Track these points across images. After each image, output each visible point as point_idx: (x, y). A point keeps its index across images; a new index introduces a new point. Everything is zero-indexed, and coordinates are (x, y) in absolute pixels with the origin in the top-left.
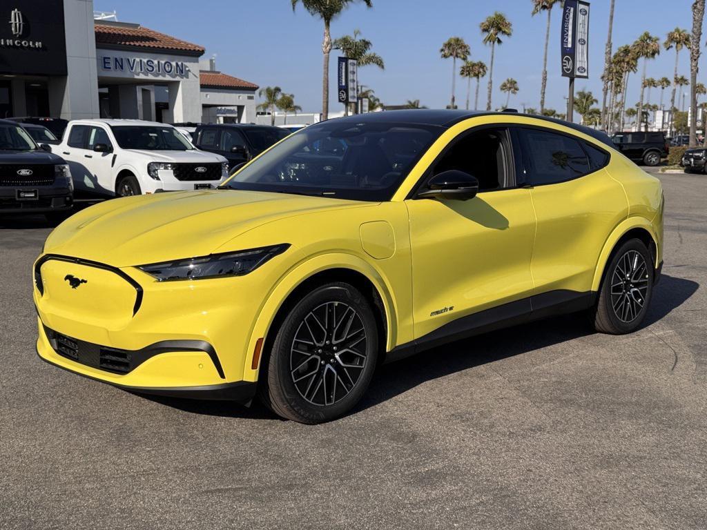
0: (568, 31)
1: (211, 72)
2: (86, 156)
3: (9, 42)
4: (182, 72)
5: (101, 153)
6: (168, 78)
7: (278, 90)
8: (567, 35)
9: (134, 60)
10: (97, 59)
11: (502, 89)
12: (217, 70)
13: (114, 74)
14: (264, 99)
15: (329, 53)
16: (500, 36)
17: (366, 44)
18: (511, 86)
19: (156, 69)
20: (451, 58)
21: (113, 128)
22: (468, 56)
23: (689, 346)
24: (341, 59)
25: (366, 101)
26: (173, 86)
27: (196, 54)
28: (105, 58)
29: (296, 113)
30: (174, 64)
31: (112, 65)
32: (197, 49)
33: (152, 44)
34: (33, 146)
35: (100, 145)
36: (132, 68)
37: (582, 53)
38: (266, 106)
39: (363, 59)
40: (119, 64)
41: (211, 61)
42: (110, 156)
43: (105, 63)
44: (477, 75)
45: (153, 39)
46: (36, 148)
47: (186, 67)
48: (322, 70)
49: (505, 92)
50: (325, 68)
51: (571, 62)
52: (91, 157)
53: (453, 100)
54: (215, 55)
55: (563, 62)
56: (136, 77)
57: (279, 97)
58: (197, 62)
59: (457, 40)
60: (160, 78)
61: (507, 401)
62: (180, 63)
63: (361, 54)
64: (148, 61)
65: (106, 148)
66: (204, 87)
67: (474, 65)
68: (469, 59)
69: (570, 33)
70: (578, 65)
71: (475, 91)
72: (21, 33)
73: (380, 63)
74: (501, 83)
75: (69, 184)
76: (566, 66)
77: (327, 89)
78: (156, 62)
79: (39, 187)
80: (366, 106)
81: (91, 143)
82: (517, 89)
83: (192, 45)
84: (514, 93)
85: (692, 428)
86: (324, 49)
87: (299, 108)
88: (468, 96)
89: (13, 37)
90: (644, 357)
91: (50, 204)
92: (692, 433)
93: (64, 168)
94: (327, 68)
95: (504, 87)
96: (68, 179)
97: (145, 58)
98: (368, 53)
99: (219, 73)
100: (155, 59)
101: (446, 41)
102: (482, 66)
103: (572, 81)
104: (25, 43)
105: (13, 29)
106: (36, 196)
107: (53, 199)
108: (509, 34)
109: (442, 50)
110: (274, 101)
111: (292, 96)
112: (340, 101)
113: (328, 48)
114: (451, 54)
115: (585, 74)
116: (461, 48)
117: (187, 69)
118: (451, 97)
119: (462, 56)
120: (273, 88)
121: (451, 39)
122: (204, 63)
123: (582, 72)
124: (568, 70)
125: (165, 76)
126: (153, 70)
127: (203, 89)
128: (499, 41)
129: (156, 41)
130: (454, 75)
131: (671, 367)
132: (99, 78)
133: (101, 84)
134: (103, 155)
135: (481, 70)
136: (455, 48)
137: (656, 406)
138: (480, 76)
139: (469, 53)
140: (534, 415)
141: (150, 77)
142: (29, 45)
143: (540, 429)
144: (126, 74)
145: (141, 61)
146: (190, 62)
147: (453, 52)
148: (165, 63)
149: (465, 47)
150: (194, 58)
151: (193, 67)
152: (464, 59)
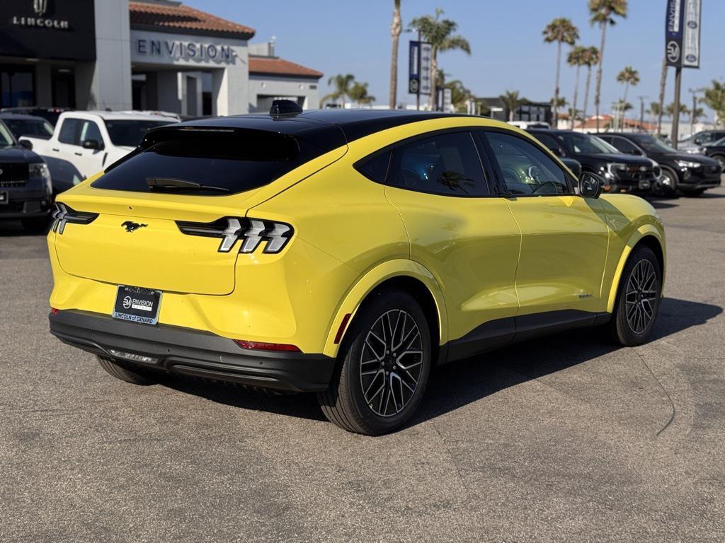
0: (674, 11)
1: (269, 57)
2: (76, 154)
3: (31, 21)
4: (229, 57)
5: (92, 151)
6: (212, 64)
7: (350, 77)
8: (674, 17)
9: (173, 44)
10: (131, 42)
11: (619, 79)
12: (276, 55)
13: (150, 59)
14: (333, 89)
15: (398, 35)
16: (613, 16)
17: (450, 25)
18: (630, 76)
19: (198, 54)
20: (556, 43)
21: (107, 122)
22: (576, 40)
23: (697, 405)
24: (413, 44)
25: (447, 92)
26: (216, 73)
27: (244, 36)
28: (140, 41)
29: (371, 105)
30: (219, 48)
31: (148, 48)
32: (246, 31)
33: (194, 25)
34: (10, 141)
35: (90, 141)
36: (171, 53)
37: (693, 39)
38: (335, 97)
39: (446, 43)
40: (156, 48)
41: (269, 44)
42: (101, 154)
43: (140, 46)
44: (588, 64)
45: (195, 20)
46: (14, 144)
47: (233, 51)
48: (390, 57)
49: (623, 83)
50: (393, 54)
51: (677, 49)
52: (80, 155)
53: (557, 91)
54: (274, 38)
55: (667, 49)
56: (176, 63)
57: (351, 85)
58: (246, 45)
59: (563, 22)
60: (203, 64)
61: (427, 467)
62: (225, 47)
63: (443, 36)
64: (189, 45)
65: (97, 145)
66: (254, 74)
67: (584, 51)
68: (578, 43)
69: (677, 14)
70: (687, 52)
71: (585, 81)
72: (44, 11)
73: (466, 48)
74: (617, 73)
75: (46, 186)
76: (670, 53)
77: (395, 79)
78: (198, 46)
79: (9, 189)
80: (447, 98)
81: (83, 138)
82: (637, 80)
83: (240, 26)
84: (633, 84)
85: (639, 510)
86: (393, 31)
87: (372, 99)
88: (576, 88)
89: (36, 16)
90: (632, 416)
91: (21, 209)
92: (636, 517)
93: (42, 167)
94: (395, 53)
95: (621, 78)
96: (45, 180)
97: (185, 41)
98: (453, 35)
99: (277, 58)
100: (197, 42)
101: (550, 22)
102: (594, 51)
103: (678, 71)
104: (49, 23)
105: (35, 7)
106: (5, 200)
107: (25, 204)
108: (624, 16)
109: (545, 33)
110: (346, 90)
111: (366, 85)
112: (410, 92)
113: (398, 30)
114: (555, 38)
115: (695, 64)
116: (568, 30)
117: (234, 54)
118: (555, 89)
119: (569, 40)
120: (344, 75)
121: (556, 21)
122: (257, 47)
123: (692, 61)
124: (673, 58)
125: (207, 62)
126: (195, 54)
127: (252, 77)
128: (612, 22)
129: (200, 21)
130: (559, 62)
131: (657, 431)
132: (133, 63)
133: (135, 71)
134: (94, 153)
135: (594, 56)
136: (561, 31)
137: (610, 480)
138: (592, 62)
139: (578, 37)
140: (451, 486)
141: (192, 63)
142: (53, 26)
143: (447, 505)
144: (163, 60)
145: (181, 45)
146: (238, 45)
147: (558, 35)
148: (209, 47)
149: (573, 29)
150: (243, 42)
151: (241, 51)
152: (572, 43)
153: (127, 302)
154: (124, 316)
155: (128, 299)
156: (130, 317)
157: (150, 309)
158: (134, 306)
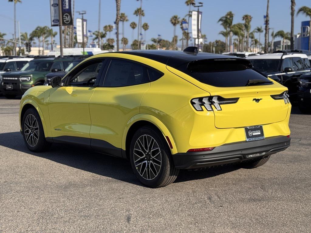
153: (250, 133)
154: (251, 139)
155: (250, 132)
156: (254, 139)
157: (260, 133)
158: (254, 134)
